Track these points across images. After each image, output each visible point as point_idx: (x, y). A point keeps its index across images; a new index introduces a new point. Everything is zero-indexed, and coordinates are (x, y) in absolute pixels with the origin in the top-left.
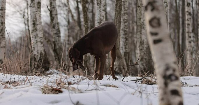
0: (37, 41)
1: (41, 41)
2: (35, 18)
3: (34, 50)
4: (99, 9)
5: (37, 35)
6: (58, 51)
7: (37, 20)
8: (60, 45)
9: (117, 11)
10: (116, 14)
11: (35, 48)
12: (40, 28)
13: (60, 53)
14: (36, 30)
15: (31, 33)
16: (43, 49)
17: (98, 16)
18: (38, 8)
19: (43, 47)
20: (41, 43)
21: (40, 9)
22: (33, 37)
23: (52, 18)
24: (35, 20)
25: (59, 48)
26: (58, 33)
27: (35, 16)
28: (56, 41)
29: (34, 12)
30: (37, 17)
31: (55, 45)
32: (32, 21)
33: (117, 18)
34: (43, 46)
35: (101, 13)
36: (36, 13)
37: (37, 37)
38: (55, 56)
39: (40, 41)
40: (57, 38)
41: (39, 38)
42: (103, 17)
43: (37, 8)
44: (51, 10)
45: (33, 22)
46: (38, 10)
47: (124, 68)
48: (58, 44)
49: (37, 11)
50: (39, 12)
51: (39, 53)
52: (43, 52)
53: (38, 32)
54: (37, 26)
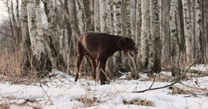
0: (36, 40)
1: (42, 39)
2: (34, 14)
3: (34, 49)
4: (104, 2)
5: (37, 33)
6: (55, 47)
7: (36, 17)
8: (56, 39)
9: (124, 4)
10: (123, 8)
11: (35, 47)
12: (39, 26)
13: (57, 48)
14: (36, 27)
15: (30, 31)
16: (44, 48)
17: (103, 11)
18: (37, 3)
19: (43, 47)
20: (41, 42)
21: (39, 5)
22: (32, 36)
23: (47, 11)
24: (33, 16)
25: (55, 43)
26: (54, 26)
27: (34, 13)
28: (53, 36)
29: (32, 8)
30: (36, 13)
31: (51, 40)
32: (31, 18)
33: (124, 12)
34: (44, 45)
35: (105, 7)
36: (35, 9)
37: (37, 35)
38: (52, 52)
39: (40, 40)
40: (54, 32)
41: (39, 36)
42: (108, 11)
43: (35, 3)
44: (45, 2)
45: (31, 20)
46: (37, 6)
47: (132, 66)
48: (54, 38)
49: (35, 7)
50: (38, 8)
51: (40, 53)
52: (43, 51)
53: (37, 30)
54: (36, 23)
